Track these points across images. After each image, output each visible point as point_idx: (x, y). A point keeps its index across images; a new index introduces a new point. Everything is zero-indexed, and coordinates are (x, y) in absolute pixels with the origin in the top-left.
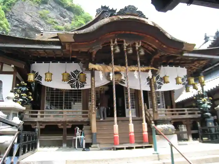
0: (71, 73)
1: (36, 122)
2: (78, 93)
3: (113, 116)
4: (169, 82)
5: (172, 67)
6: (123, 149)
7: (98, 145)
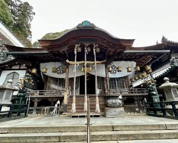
0: (58, 67)
1: (35, 98)
2: (62, 80)
3: (84, 94)
4: (121, 71)
5: (127, 62)
6: (77, 117)
7: (67, 113)
